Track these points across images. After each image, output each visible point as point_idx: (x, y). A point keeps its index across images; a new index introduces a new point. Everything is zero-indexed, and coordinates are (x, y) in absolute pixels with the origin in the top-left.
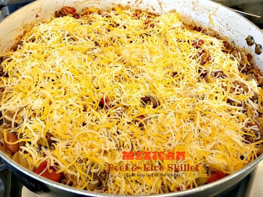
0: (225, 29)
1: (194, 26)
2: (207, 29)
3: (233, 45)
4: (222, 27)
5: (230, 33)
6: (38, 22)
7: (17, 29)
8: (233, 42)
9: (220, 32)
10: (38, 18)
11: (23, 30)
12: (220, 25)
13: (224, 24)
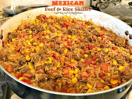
0: (115, 28)
1: (100, 26)
2: (107, 28)
3: (119, 35)
4: (114, 27)
5: (118, 30)
6: (28, 20)
7: (19, 22)
8: (119, 34)
9: (112, 29)
10: (28, 18)
11: (21, 23)
12: (112, 26)
13: (115, 25)
